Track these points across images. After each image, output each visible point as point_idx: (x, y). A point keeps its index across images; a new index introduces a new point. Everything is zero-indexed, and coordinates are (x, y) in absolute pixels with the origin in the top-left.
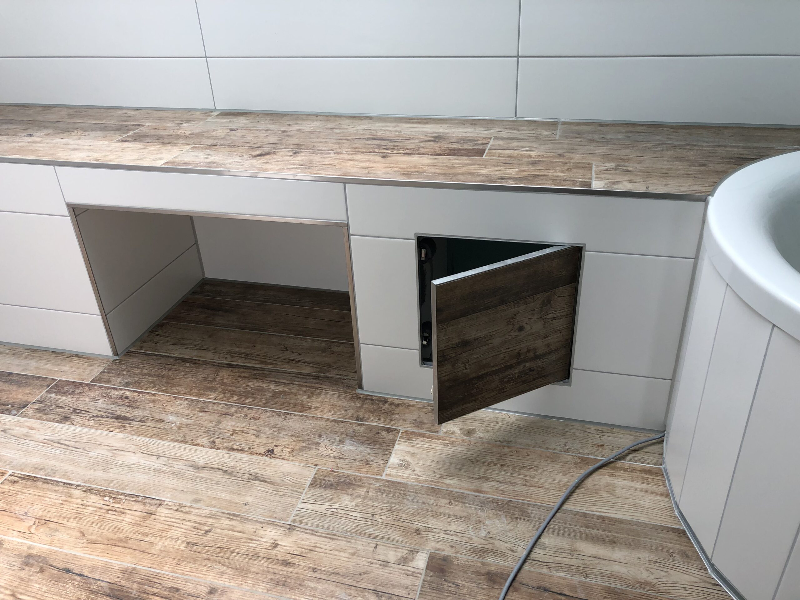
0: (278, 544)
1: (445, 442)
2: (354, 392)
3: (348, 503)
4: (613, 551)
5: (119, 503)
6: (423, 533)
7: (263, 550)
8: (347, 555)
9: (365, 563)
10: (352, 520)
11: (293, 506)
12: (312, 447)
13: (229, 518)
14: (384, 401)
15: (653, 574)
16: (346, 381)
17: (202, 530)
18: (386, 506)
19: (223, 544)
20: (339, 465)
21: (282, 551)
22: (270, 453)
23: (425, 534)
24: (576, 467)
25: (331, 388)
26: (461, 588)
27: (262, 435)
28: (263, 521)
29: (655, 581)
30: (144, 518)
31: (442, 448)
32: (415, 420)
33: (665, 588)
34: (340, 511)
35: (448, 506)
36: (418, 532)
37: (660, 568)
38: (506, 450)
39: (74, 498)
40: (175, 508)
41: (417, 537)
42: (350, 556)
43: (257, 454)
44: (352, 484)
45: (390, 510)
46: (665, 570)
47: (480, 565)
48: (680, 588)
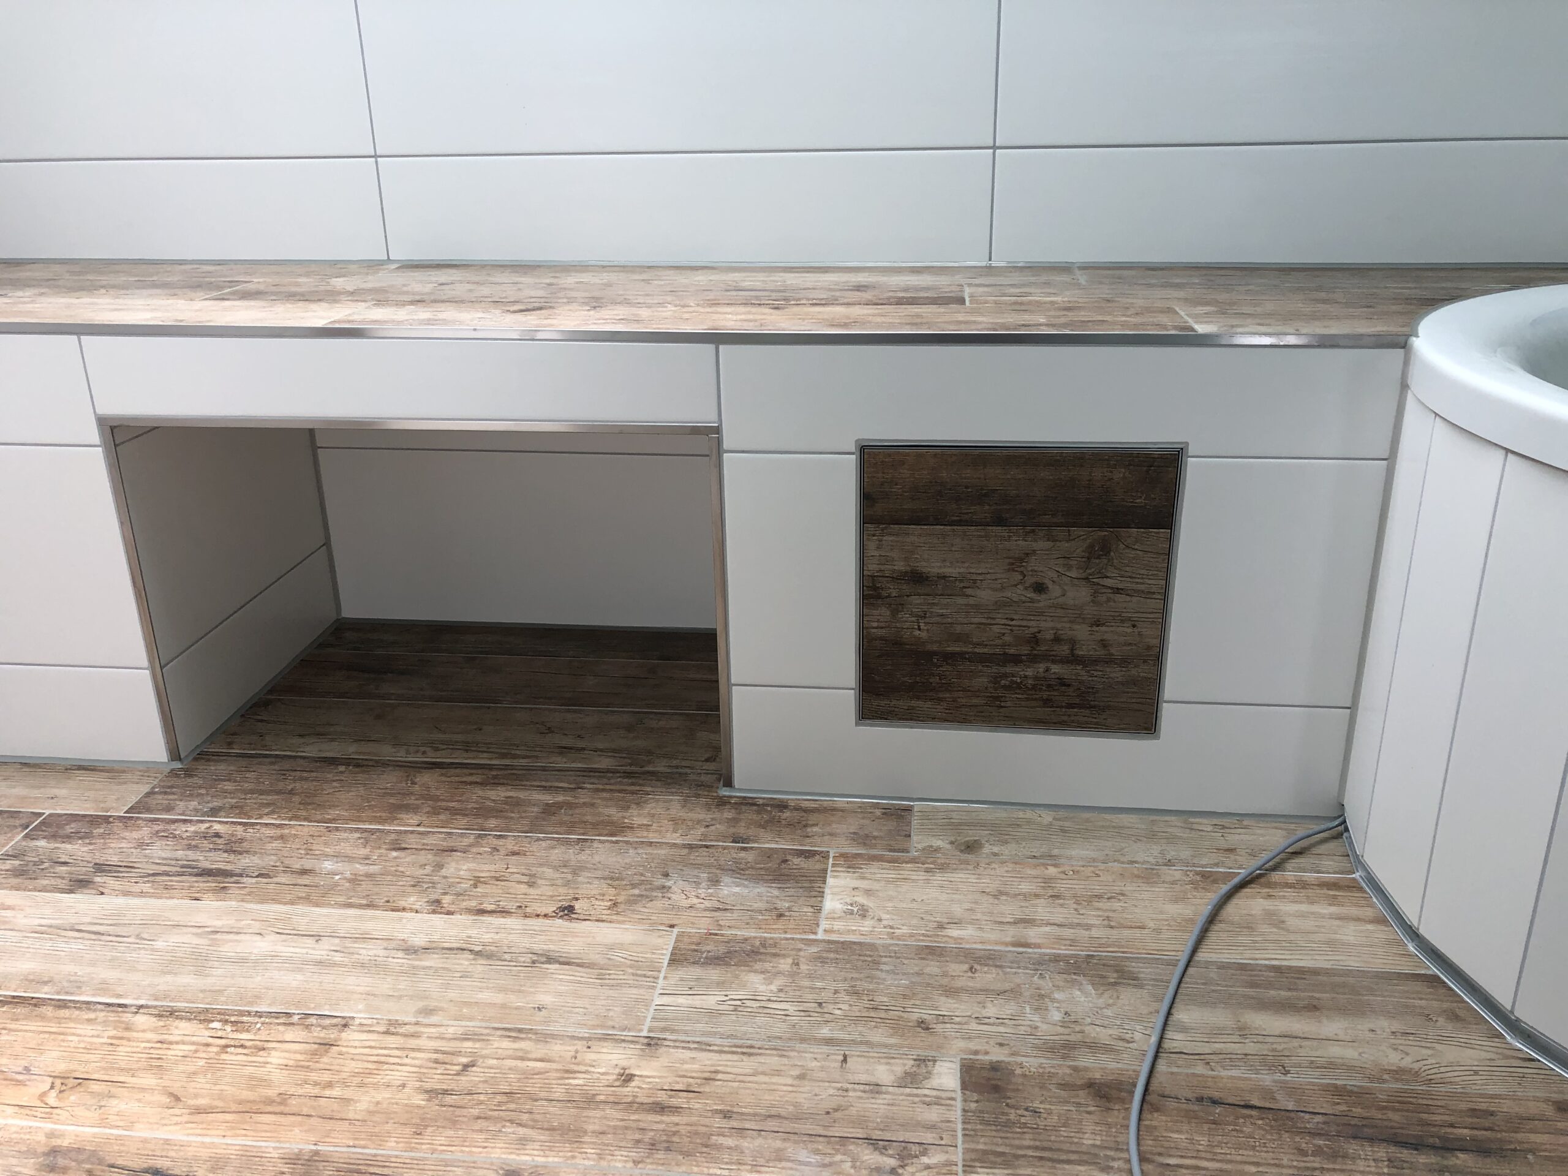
0: (633, 1075)
1: (926, 866)
2: (715, 794)
3: (762, 988)
4: (1319, 1022)
5: (248, 1031)
6: (934, 1026)
7: (601, 1088)
8: (789, 1081)
9: (831, 1092)
10: (780, 1017)
11: (647, 1003)
12: (655, 894)
13: (509, 1037)
14: (782, 806)
15: (1407, 1054)
16: (692, 777)
17: (455, 1065)
18: (841, 986)
19: (510, 1085)
20: (721, 922)
21: (644, 1086)
22: (568, 911)
23: (939, 1028)
24: (1195, 888)
25: (664, 790)
26: (1045, 1115)
27: (540, 882)
28: (587, 1035)
29: (1416, 1066)
30: (314, 1053)
31: (924, 878)
32: (854, 833)
33: (1439, 1076)
34: (748, 1003)
35: (970, 974)
36: (923, 1025)
37: (1419, 1043)
38: (1052, 871)
39: (138, 1032)
40: (382, 1029)
41: (923, 1035)
42: (795, 1082)
43: (538, 916)
44: (757, 953)
45: (855, 993)
46: (1429, 1045)
47: (1068, 1071)
48: (1468, 1073)
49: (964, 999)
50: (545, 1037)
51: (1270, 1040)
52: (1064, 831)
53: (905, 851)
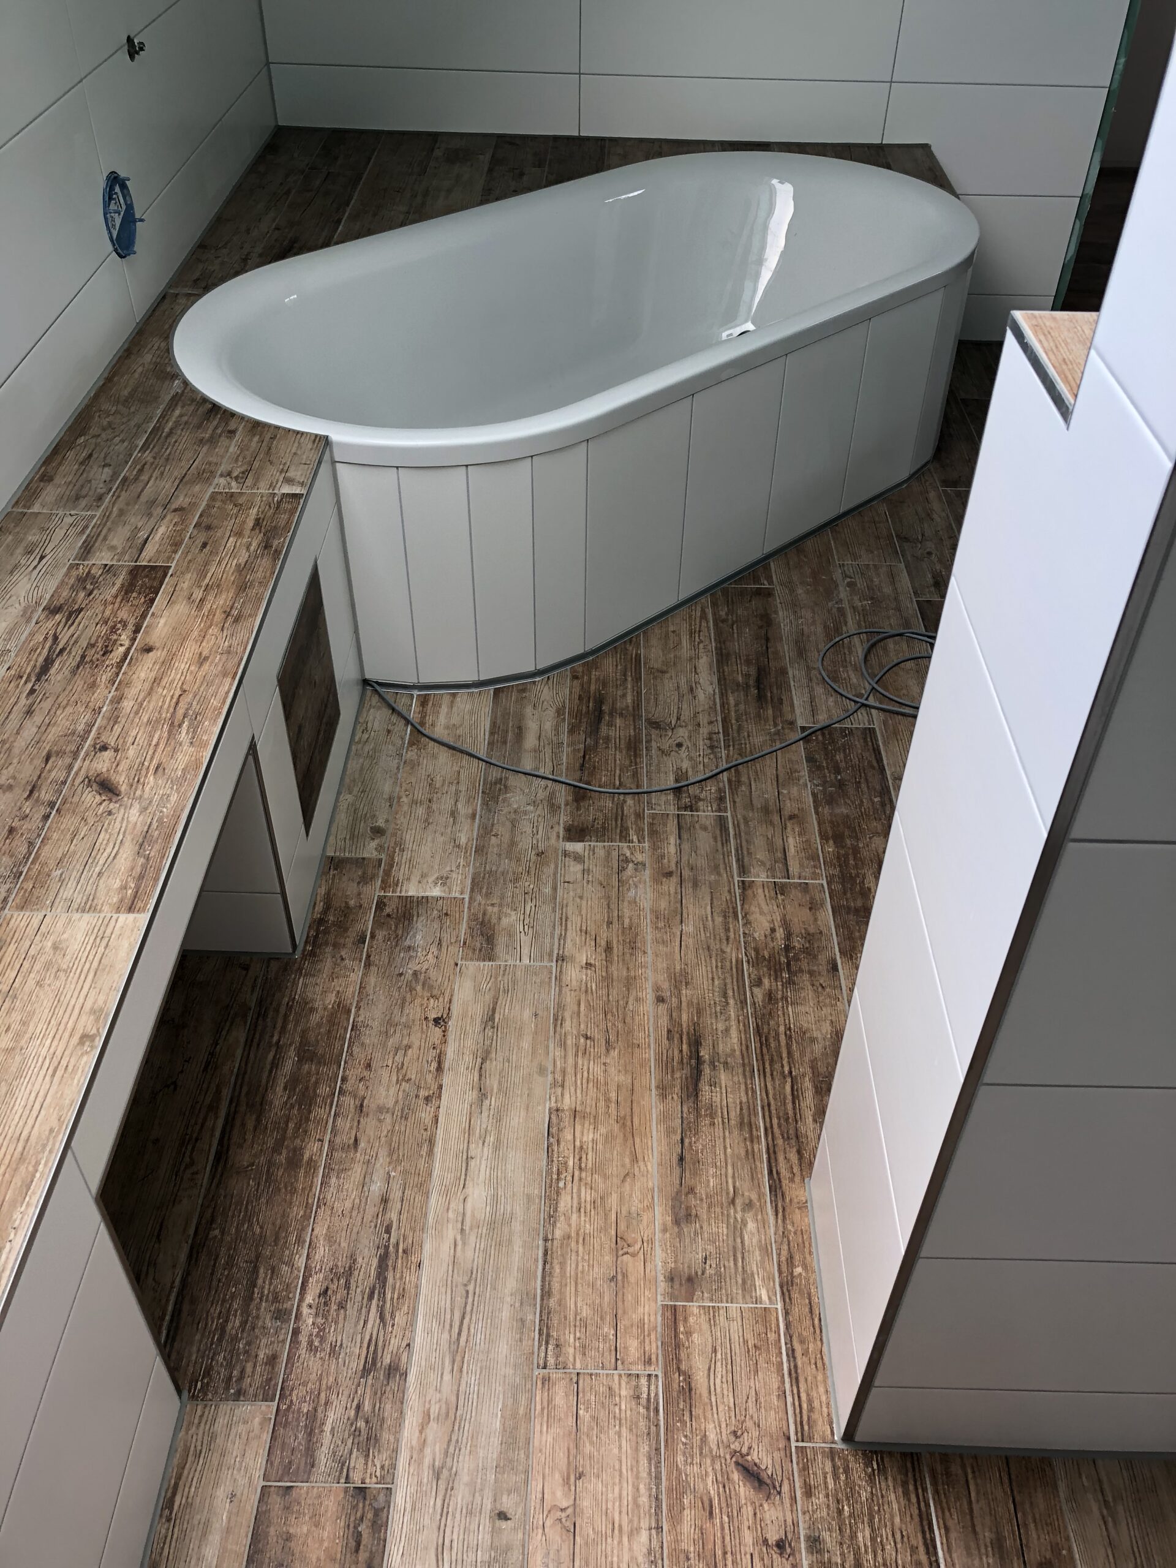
1: (397, 851)
3: (513, 918)
4: (529, 728)
5: (566, 1162)
7: (597, 975)
9: (590, 887)
10: (537, 909)
11: (527, 967)
12: (422, 977)
13: (561, 1024)
15: (547, 709)
17: (586, 1044)
18: (510, 886)
19: (599, 1015)
20: (453, 940)
21: (593, 959)
22: (441, 1020)
23: (541, 849)
24: (424, 749)
26: (596, 817)
27: (404, 1044)
28: (557, 988)
29: (554, 708)
31: (409, 853)
32: (358, 883)
33: (560, 703)
34: (526, 923)
35: (499, 836)
36: (540, 855)
37: (540, 704)
38: (404, 800)
40: (559, 1090)
41: (547, 855)
42: (585, 899)
43: (444, 1036)
44: (482, 922)
46: (541, 701)
47: (568, 807)
48: (558, 695)
49: (519, 839)
50: (560, 1007)
51: (542, 744)
52: (363, 791)
53: (380, 861)
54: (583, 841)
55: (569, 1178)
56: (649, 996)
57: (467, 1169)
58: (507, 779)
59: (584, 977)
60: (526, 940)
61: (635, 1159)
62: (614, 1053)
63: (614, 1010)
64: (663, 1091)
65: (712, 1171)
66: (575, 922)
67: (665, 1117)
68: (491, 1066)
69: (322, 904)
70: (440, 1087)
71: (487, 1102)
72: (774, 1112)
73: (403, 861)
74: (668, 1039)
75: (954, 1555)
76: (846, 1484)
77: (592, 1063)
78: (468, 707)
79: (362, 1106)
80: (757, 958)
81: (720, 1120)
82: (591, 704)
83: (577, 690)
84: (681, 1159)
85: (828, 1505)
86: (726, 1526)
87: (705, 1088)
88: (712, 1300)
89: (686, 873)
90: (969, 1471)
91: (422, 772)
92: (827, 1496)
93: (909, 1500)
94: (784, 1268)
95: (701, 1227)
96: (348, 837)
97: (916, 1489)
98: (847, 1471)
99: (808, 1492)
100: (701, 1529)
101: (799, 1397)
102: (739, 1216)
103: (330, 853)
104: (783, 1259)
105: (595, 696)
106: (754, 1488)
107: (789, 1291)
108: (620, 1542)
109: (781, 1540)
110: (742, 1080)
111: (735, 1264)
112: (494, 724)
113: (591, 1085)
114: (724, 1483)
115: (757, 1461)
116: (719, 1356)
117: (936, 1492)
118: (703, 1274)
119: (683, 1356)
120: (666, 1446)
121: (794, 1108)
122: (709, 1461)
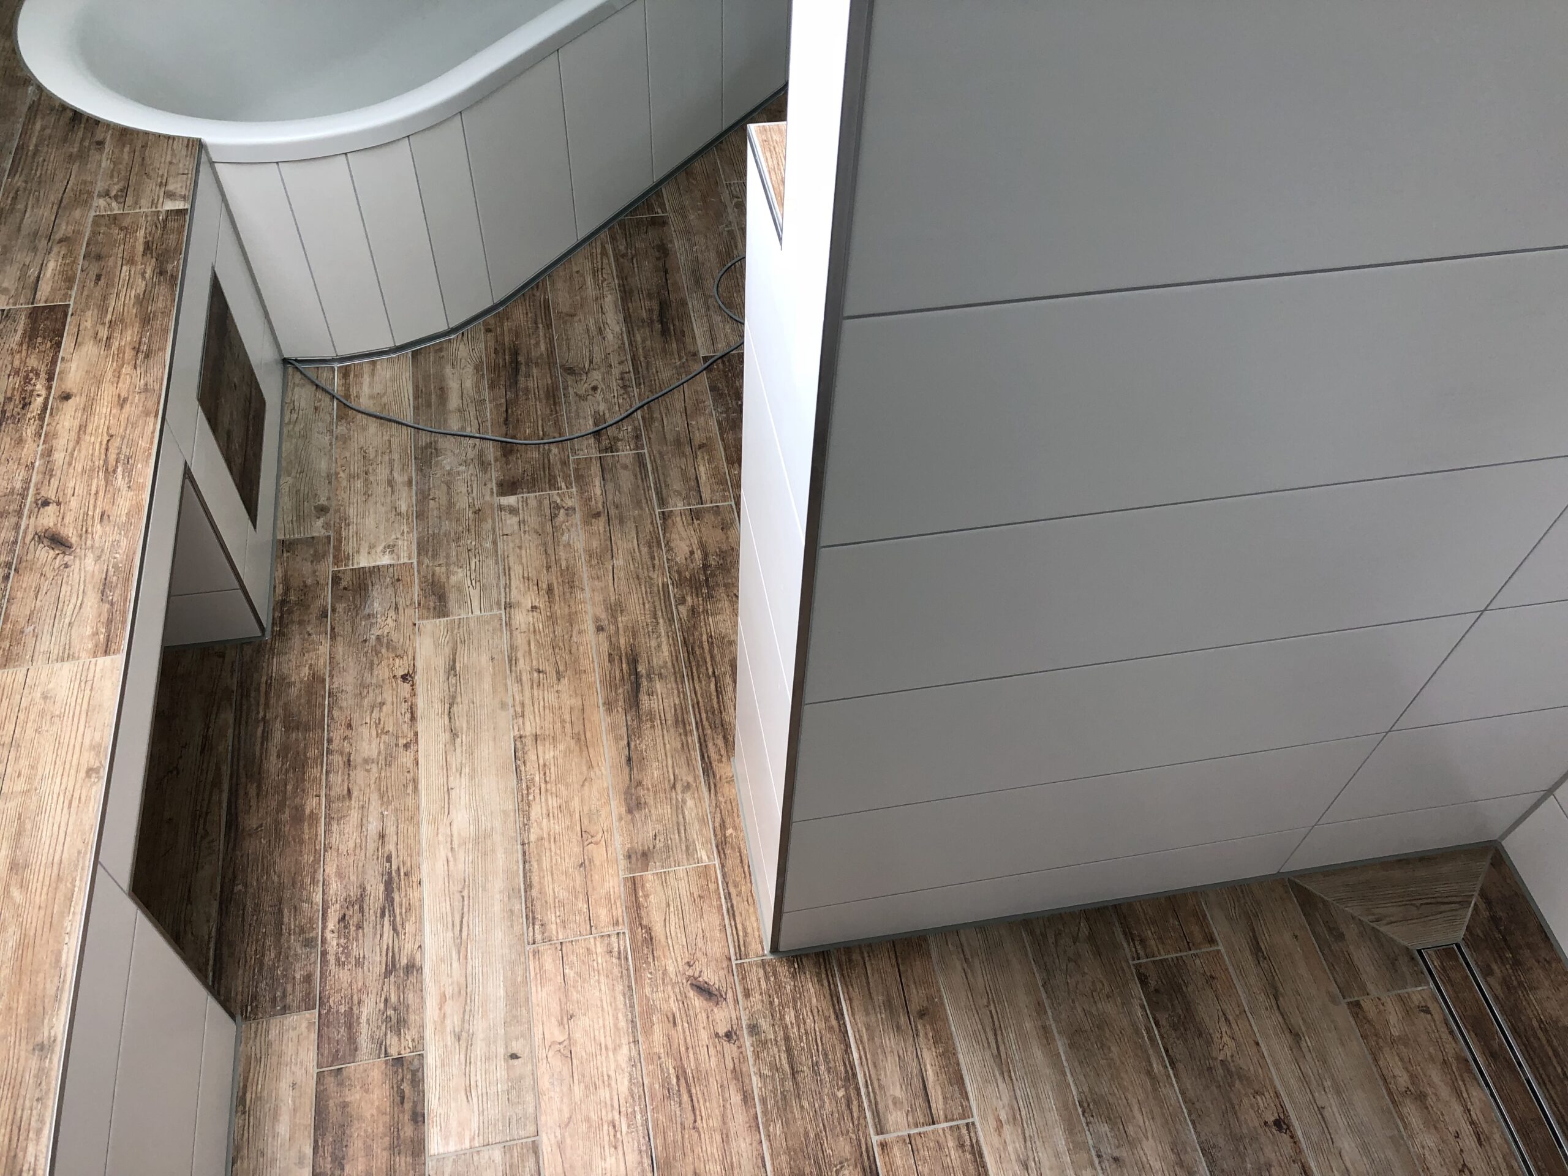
1: (343, 526)
3: (460, 575)
4: (450, 388)
5: (533, 779)
6: (477, 508)
7: (543, 615)
9: (527, 536)
11: (479, 618)
12: (385, 641)
13: (516, 664)
15: (466, 366)
18: (453, 545)
19: (548, 650)
20: (408, 603)
21: (538, 600)
22: (407, 677)
24: (353, 422)
26: (525, 468)
27: (378, 701)
28: (508, 633)
29: (472, 364)
31: (354, 527)
32: (311, 562)
33: (477, 359)
35: (436, 499)
36: (477, 512)
37: (458, 362)
38: (342, 475)
40: (520, 721)
41: (484, 511)
43: (413, 689)
44: (433, 582)
45: (458, 539)
46: (459, 359)
47: (498, 463)
48: (474, 351)
49: (456, 499)
50: (513, 648)
51: (465, 403)
52: (302, 472)
53: (329, 537)
54: (516, 494)
55: (537, 791)
56: (590, 626)
57: (449, 799)
58: (436, 442)
59: (531, 619)
60: (474, 593)
61: (590, 767)
62: (565, 682)
63: (561, 644)
64: (609, 706)
65: (655, 764)
66: (517, 571)
67: (613, 727)
68: (458, 709)
69: (281, 586)
70: (416, 734)
71: (458, 741)
72: (702, 708)
73: (351, 536)
74: (609, 661)
75: (857, 1017)
76: (775, 983)
77: (546, 692)
78: (389, 374)
79: (349, 760)
80: (680, 580)
81: (659, 722)
82: (507, 357)
83: (492, 343)
84: (629, 759)
85: (763, 1001)
86: (687, 1030)
87: (644, 698)
88: (662, 867)
89: (613, 512)
90: (866, 955)
91: (354, 446)
92: (761, 994)
93: (822, 985)
94: (718, 832)
95: (650, 812)
96: (295, 519)
97: (827, 976)
98: (775, 974)
99: (747, 994)
100: (668, 1035)
101: (736, 928)
102: (680, 798)
103: (281, 537)
104: (717, 825)
105: (510, 348)
106: (706, 1000)
107: (723, 849)
108: (607, 1056)
109: (729, 1031)
110: (674, 686)
111: (679, 836)
112: (416, 388)
113: (547, 711)
114: (683, 1000)
115: (707, 980)
116: (672, 909)
117: (842, 975)
118: (654, 847)
119: (643, 914)
120: (636, 983)
121: (718, 702)
122: (670, 987)
